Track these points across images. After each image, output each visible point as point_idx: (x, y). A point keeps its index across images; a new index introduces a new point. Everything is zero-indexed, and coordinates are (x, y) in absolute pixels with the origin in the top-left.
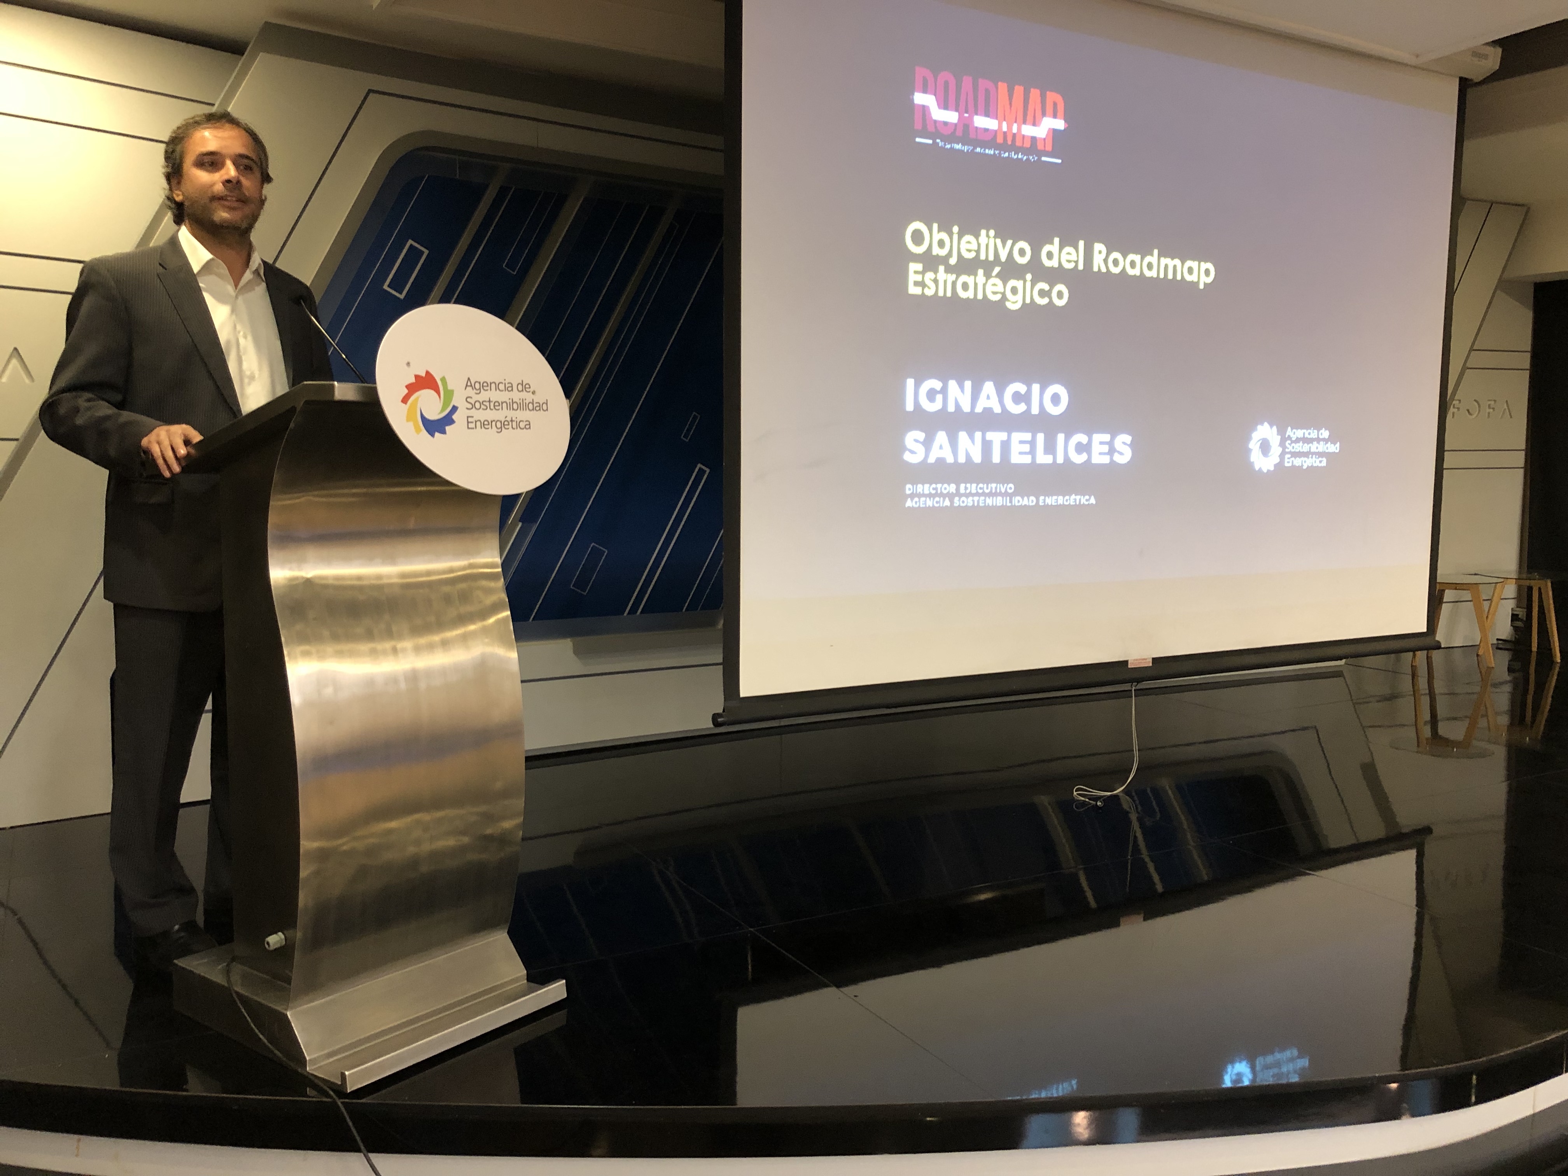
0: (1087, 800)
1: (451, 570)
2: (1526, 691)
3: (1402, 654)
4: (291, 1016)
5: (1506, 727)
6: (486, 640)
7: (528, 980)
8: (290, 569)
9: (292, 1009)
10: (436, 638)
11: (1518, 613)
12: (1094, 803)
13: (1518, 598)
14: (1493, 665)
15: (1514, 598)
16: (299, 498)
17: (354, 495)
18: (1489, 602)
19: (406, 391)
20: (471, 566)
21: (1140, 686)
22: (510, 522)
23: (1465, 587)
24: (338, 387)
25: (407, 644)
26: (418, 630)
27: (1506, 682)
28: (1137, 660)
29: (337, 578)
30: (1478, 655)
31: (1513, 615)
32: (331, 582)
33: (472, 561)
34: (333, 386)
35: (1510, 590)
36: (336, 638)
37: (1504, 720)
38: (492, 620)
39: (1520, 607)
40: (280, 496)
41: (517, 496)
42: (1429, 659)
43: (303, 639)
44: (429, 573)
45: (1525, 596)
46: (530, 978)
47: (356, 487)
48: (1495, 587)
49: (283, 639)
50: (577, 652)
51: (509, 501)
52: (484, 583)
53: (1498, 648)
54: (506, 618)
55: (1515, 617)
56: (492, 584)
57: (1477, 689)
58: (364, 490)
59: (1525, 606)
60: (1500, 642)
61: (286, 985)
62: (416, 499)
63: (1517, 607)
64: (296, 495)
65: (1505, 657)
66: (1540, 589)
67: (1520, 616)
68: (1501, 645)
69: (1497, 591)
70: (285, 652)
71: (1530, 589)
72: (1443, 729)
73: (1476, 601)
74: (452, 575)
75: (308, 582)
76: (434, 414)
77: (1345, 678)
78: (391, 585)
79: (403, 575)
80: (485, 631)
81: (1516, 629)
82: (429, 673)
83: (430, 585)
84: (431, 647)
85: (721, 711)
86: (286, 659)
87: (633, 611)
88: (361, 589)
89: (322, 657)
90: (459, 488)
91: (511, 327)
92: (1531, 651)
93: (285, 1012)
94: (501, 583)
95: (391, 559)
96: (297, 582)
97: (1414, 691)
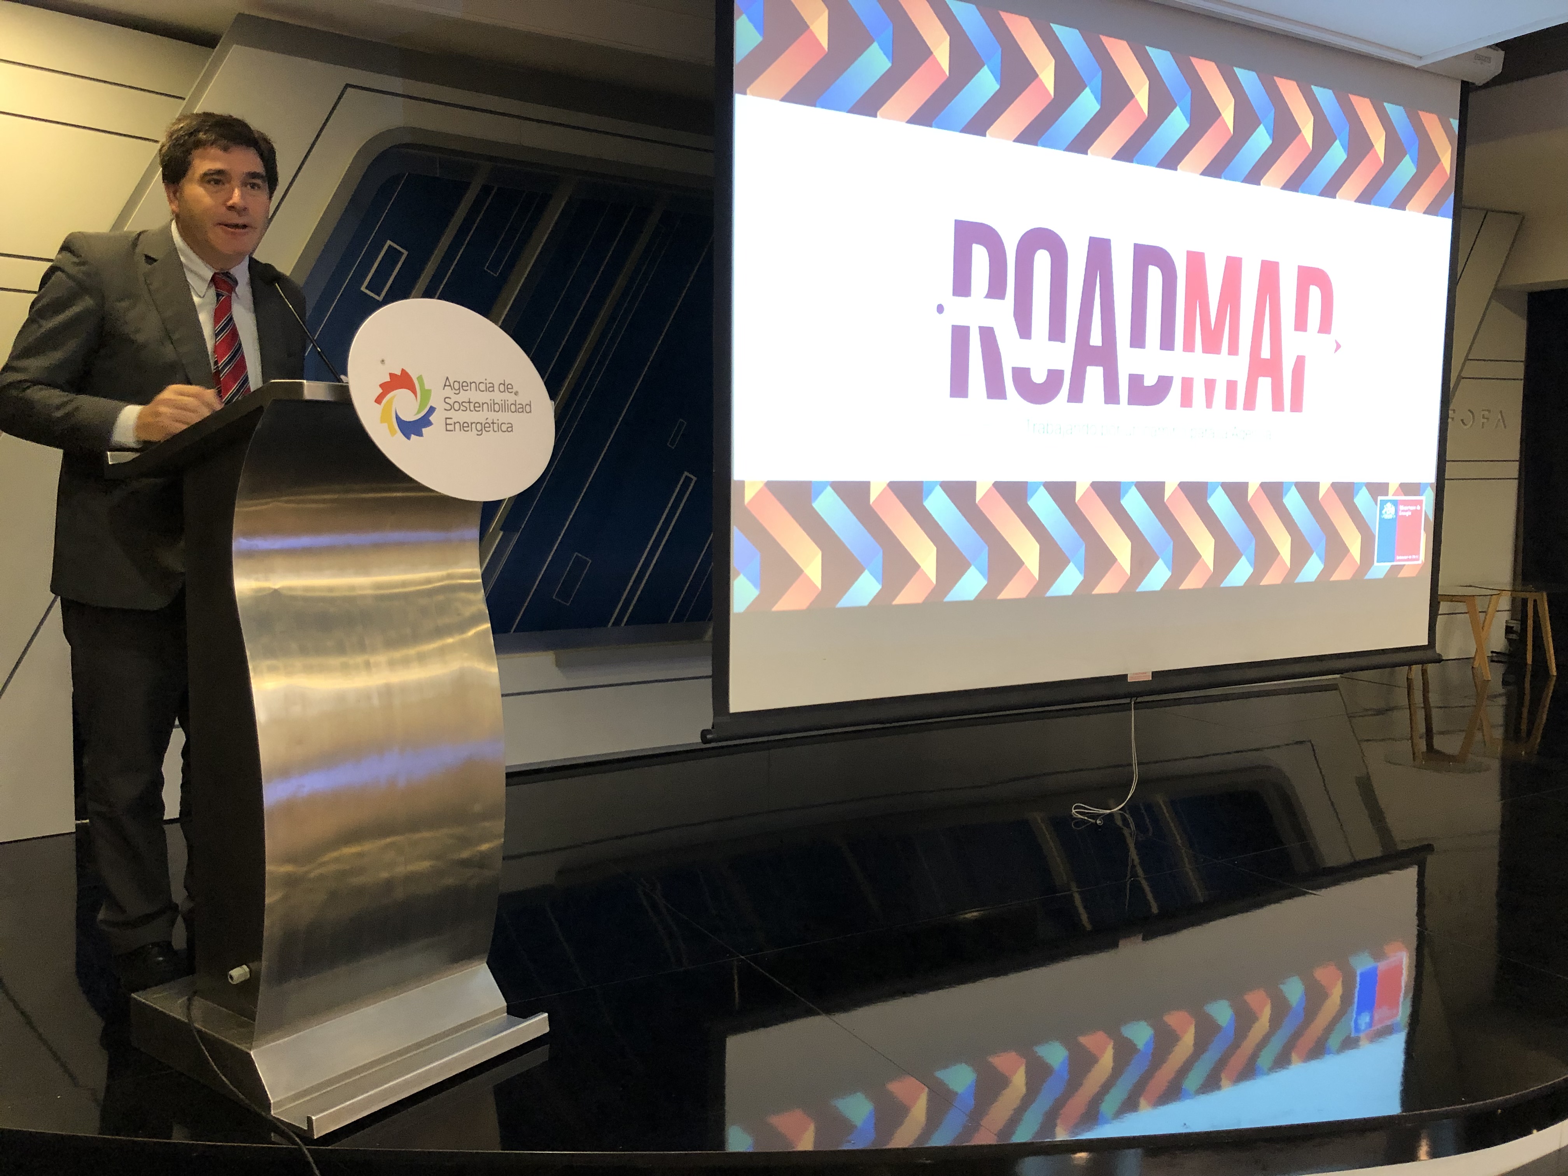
0: (1086, 818)
1: (429, 581)
2: (1521, 704)
3: (1397, 668)
4: (255, 1056)
5: (1501, 742)
6: (466, 655)
7: (509, 1013)
8: (257, 579)
9: (257, 1047)
10: (412, 651)
11: (1512, 625)
12: (1094, 821)
13: (1513, 610)
14: (1490, 679)
15: (1508, 610)
16: (266, 503)
17: (324, 501)
18: (1484, 614)
19: (380, 391)
20: (450, 577)
21: (1139, 700)
22: (491, 531)
23: (1461, 599)
24: (308, 386)
25: (381, 658)
26: (391, 644)
27: (1500, 695)
28: (1136, 674)
29: (307, 589)
30: (1473, 667)
31: (1507, 627)
32: (300, 593)
33: (450, 571)
34: (301, 384)
35: (1505, 603)
36: (304, 651)
37: (1498, 734)
38: (471, 633)
39: (1514, 620)
40: (246, 502)
41: (498, 503)
42: (1424, 672)
43: (270, 653)
44: (404, 584)
45: (1519, 609)
46: (511, 1010)
47: (327, 492)
48: (1490, 599)
49: (248, 653)
50: (559, 664)
51: (489, 508)
52: (463, 595)
53: (1492, 661)
54: (486, 630)
55: (1509, 630)
56: (471, 596)
57: (1473, 702)
58: (336, 496)
59: (1520, 618)
60: (1494, 655)
61: (252, 1022)
62: (393, 506)
63: (1511, 619)
64: (264, 501)
65: (1500, 669)
66: (1535, 601)
67: (1514, 629)
68: (1496, 658)
69: (1493, 602)
70: (250, 667)
71: (1525, 602)
72: (1439, 743)
73: (1471, 612)
74: (430, 586)
75: (276, 593)
76: (410, 416)
77: (1340, 692)
78: (363, 597)
79: (378, 586)
80: (464, 644)
81: (1510, 641)
82: (404, 689)
83: (406, 596)
84: (406, 662)
85: (710, 728)
86: (252, 674)
87: (617, 623)
88: (332, 601)
89: (289, 672)
90: (437, 494)
91: (493, 325)
92: (1526, 664)
93: (248, 1051)
94: (481, 595)
95: (365, 570)
96: (265, 593)
97: (1410, 705)
